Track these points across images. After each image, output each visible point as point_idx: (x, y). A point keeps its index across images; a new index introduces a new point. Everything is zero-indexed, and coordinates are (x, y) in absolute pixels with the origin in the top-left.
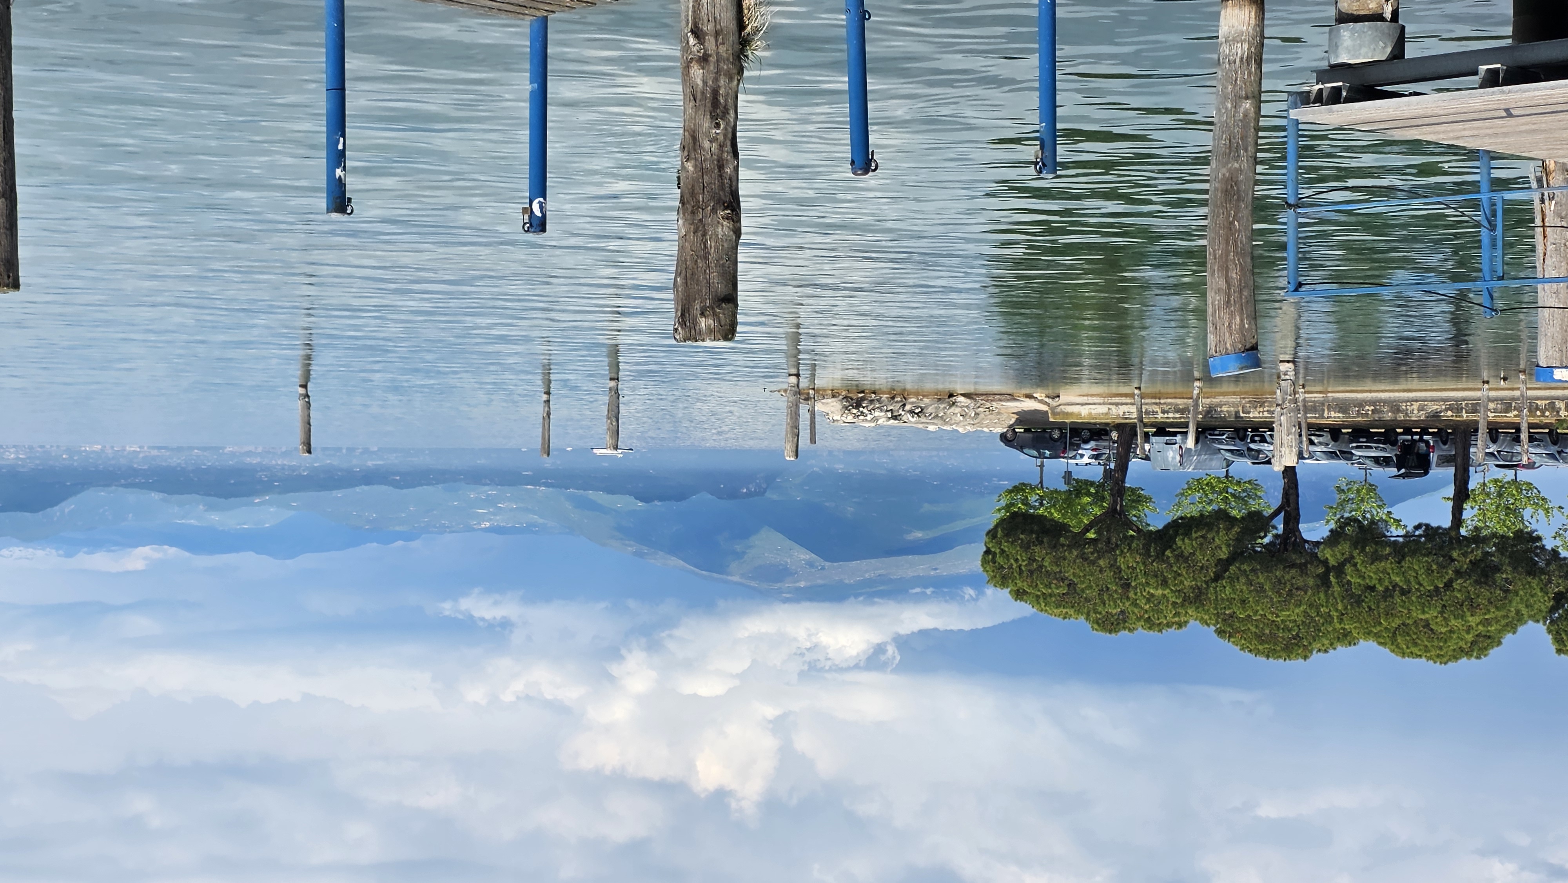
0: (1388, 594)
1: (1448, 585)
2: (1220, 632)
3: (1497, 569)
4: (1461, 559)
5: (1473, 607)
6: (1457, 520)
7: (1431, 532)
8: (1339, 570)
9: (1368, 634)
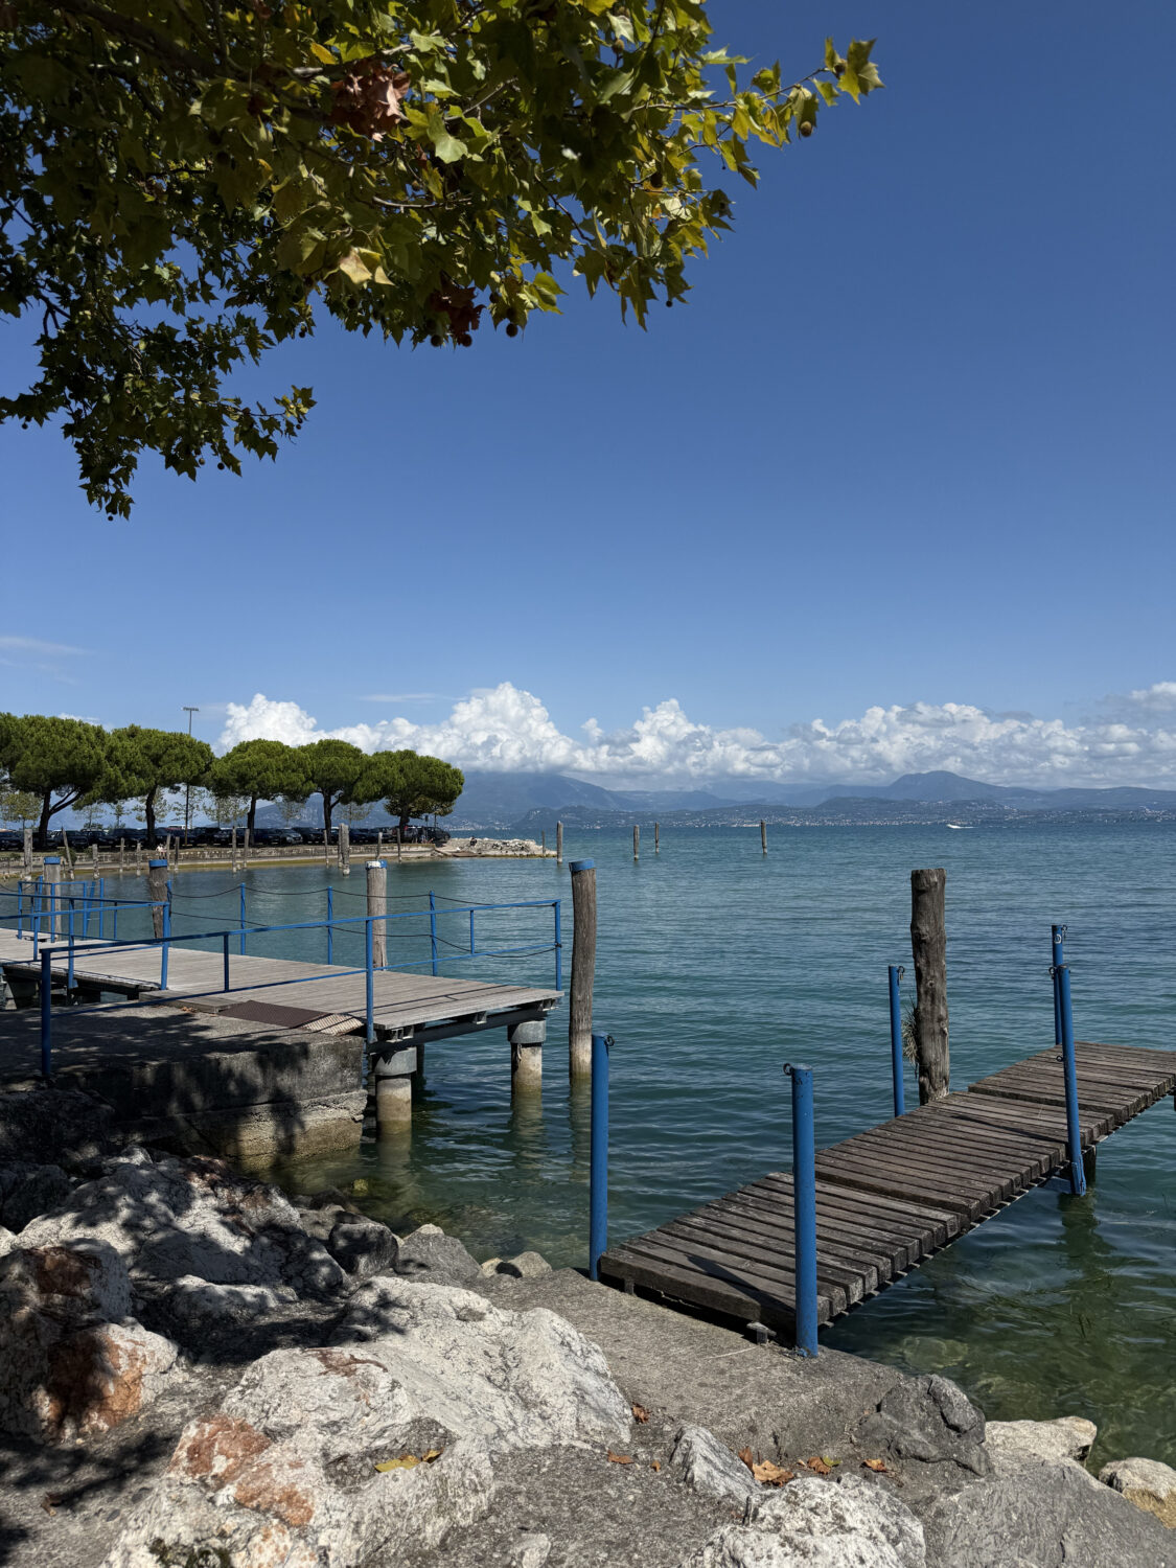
0: (286, 768)
1: (259, 774)
2: (359, 751)
3: (237, 781)
4: (253, 785)
5: (248, 763)
6: (253, 803)
7: (266, 797)
8: (308, 779)
9: (295, 751)
